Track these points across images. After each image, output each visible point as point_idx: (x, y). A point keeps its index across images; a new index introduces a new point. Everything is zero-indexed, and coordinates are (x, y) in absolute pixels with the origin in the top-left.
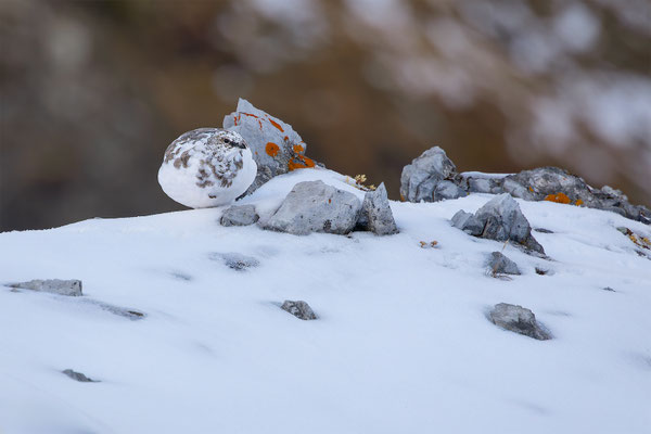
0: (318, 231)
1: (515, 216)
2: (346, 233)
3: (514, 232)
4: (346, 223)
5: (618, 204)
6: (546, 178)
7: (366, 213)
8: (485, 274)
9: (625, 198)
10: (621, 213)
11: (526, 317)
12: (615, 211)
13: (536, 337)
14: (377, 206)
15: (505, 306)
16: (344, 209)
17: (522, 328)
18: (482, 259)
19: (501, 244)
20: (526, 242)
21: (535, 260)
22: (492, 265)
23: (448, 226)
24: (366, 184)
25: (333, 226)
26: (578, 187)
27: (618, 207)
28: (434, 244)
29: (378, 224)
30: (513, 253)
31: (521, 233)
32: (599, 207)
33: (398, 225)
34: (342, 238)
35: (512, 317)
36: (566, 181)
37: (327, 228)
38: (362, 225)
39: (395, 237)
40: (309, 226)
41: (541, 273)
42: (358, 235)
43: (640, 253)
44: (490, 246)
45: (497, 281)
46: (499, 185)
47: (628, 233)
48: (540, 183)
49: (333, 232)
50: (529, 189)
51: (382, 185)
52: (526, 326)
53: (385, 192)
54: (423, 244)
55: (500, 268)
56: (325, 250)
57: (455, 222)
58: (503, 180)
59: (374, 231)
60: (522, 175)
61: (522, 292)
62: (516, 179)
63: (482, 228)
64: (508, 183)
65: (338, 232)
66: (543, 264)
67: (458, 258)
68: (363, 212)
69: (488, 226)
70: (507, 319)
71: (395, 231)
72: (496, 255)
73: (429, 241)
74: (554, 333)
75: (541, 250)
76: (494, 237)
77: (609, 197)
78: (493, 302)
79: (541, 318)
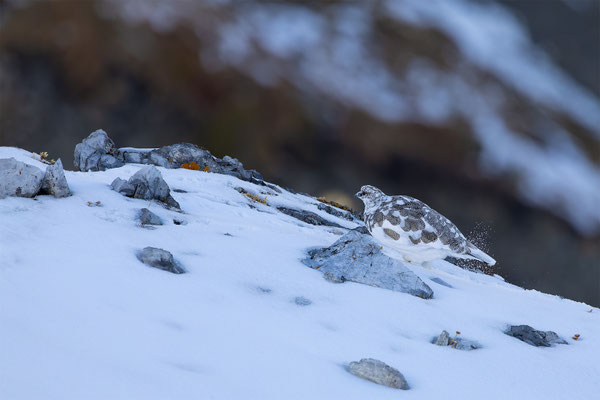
0: (12, 195)
1: (158, 181)
2: (33, 196)
3: (157, 193)
4: (32, 189)
5: (235, 170)
6: (181, 151)
7: (47, 182)
8: (137, 226)
9: (241, 164)
10: (238, 177)
11: (166, 257)
12: (232, 175)
13: (174, 272)
14: (56, 176)
15: (151, 249)
16: (31, 178)
17: (164, 265)
18: (133, 214)
19: (148, 202)
20: (167, 201)
21: (173, 214)
22: (141, 218)
23: (108, 190)
24: (48, 159)
25: (23, 192)
26: (206, 157)
27: (235, 172)
28: (98, 204)
29: (56, 189)
30: (156, 209)
31: (163, 194)
32: (221, 172)
33: (72, 189)
34: (30, 200)
35: (156, 257)
36: (196, 153)
37: (18, 193)
38: (44, 190)
39: (70, 198)
40: (5, 192)
41: (177, 223)
42: (41, 198)
43: (251, 207)
44: (139, 204)
45: (145, 230)
46: (146, 157)
47: (243, 191)
48: (177, 155)
49: (23, 196)
50: (169, 159)
51: (59, 161)
52: (167, 264)
53: (61, 165)
54: (90, 204)
55: (146, 220)
56: (18, 210)
57: (113, 187)
58: (150, 153)
59: (54, 195)
60: (164, 150)
61: (162, 238)
62: (159, 153)
63: (134, 190)
64: (153, 156)
65: (27, 196)
66: (179, 217)
67: (116, 213)
68: (45, 181)
69: (138, 189)
70: (153, 259)
71: (70, 194)
72: (144, 210)
73: (94, 201)
74: (187, 268)
75: (178, 206)
76: (142, 197)
77: (229, 165)
78: (142, 246)
79: (177, 257)
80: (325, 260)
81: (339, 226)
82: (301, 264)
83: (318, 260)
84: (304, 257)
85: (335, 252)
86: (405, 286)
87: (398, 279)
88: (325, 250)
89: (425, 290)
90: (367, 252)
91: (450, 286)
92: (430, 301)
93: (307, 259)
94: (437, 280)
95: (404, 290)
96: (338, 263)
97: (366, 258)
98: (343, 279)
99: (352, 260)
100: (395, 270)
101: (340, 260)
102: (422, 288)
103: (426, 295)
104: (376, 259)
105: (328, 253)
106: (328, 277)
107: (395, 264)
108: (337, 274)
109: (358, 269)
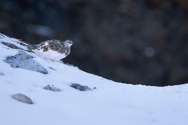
80: (12, 60)
81: (22, 49)
82: (4, 62)
83: (9, 60)
84: (5, 59)
85: (15, 58)
86: (38, 69)
87: (36, 67)
88: (12, 57)
89: (45, 71)
90: (26, 58)
91: (55, 70)
92: (46, 75)
93: (6, 60)
94: (51, 68)
95: (37, 71)
96: (16, 62)
97: (26, 60)
98: (17, 67)
99: (21, 61)
100: (35, 64)
101: (17, 61)
102: (44, 70)
103: (45, 73)
104: (29, 60)
105: (13, 58)
106: (12, 66)
107: (36, 62)
108: (15, 65)
109: (23, 63)
